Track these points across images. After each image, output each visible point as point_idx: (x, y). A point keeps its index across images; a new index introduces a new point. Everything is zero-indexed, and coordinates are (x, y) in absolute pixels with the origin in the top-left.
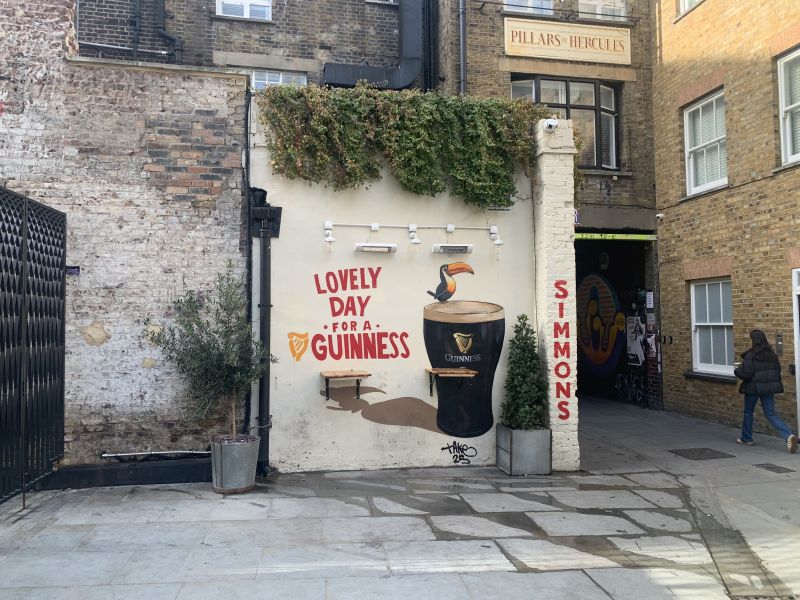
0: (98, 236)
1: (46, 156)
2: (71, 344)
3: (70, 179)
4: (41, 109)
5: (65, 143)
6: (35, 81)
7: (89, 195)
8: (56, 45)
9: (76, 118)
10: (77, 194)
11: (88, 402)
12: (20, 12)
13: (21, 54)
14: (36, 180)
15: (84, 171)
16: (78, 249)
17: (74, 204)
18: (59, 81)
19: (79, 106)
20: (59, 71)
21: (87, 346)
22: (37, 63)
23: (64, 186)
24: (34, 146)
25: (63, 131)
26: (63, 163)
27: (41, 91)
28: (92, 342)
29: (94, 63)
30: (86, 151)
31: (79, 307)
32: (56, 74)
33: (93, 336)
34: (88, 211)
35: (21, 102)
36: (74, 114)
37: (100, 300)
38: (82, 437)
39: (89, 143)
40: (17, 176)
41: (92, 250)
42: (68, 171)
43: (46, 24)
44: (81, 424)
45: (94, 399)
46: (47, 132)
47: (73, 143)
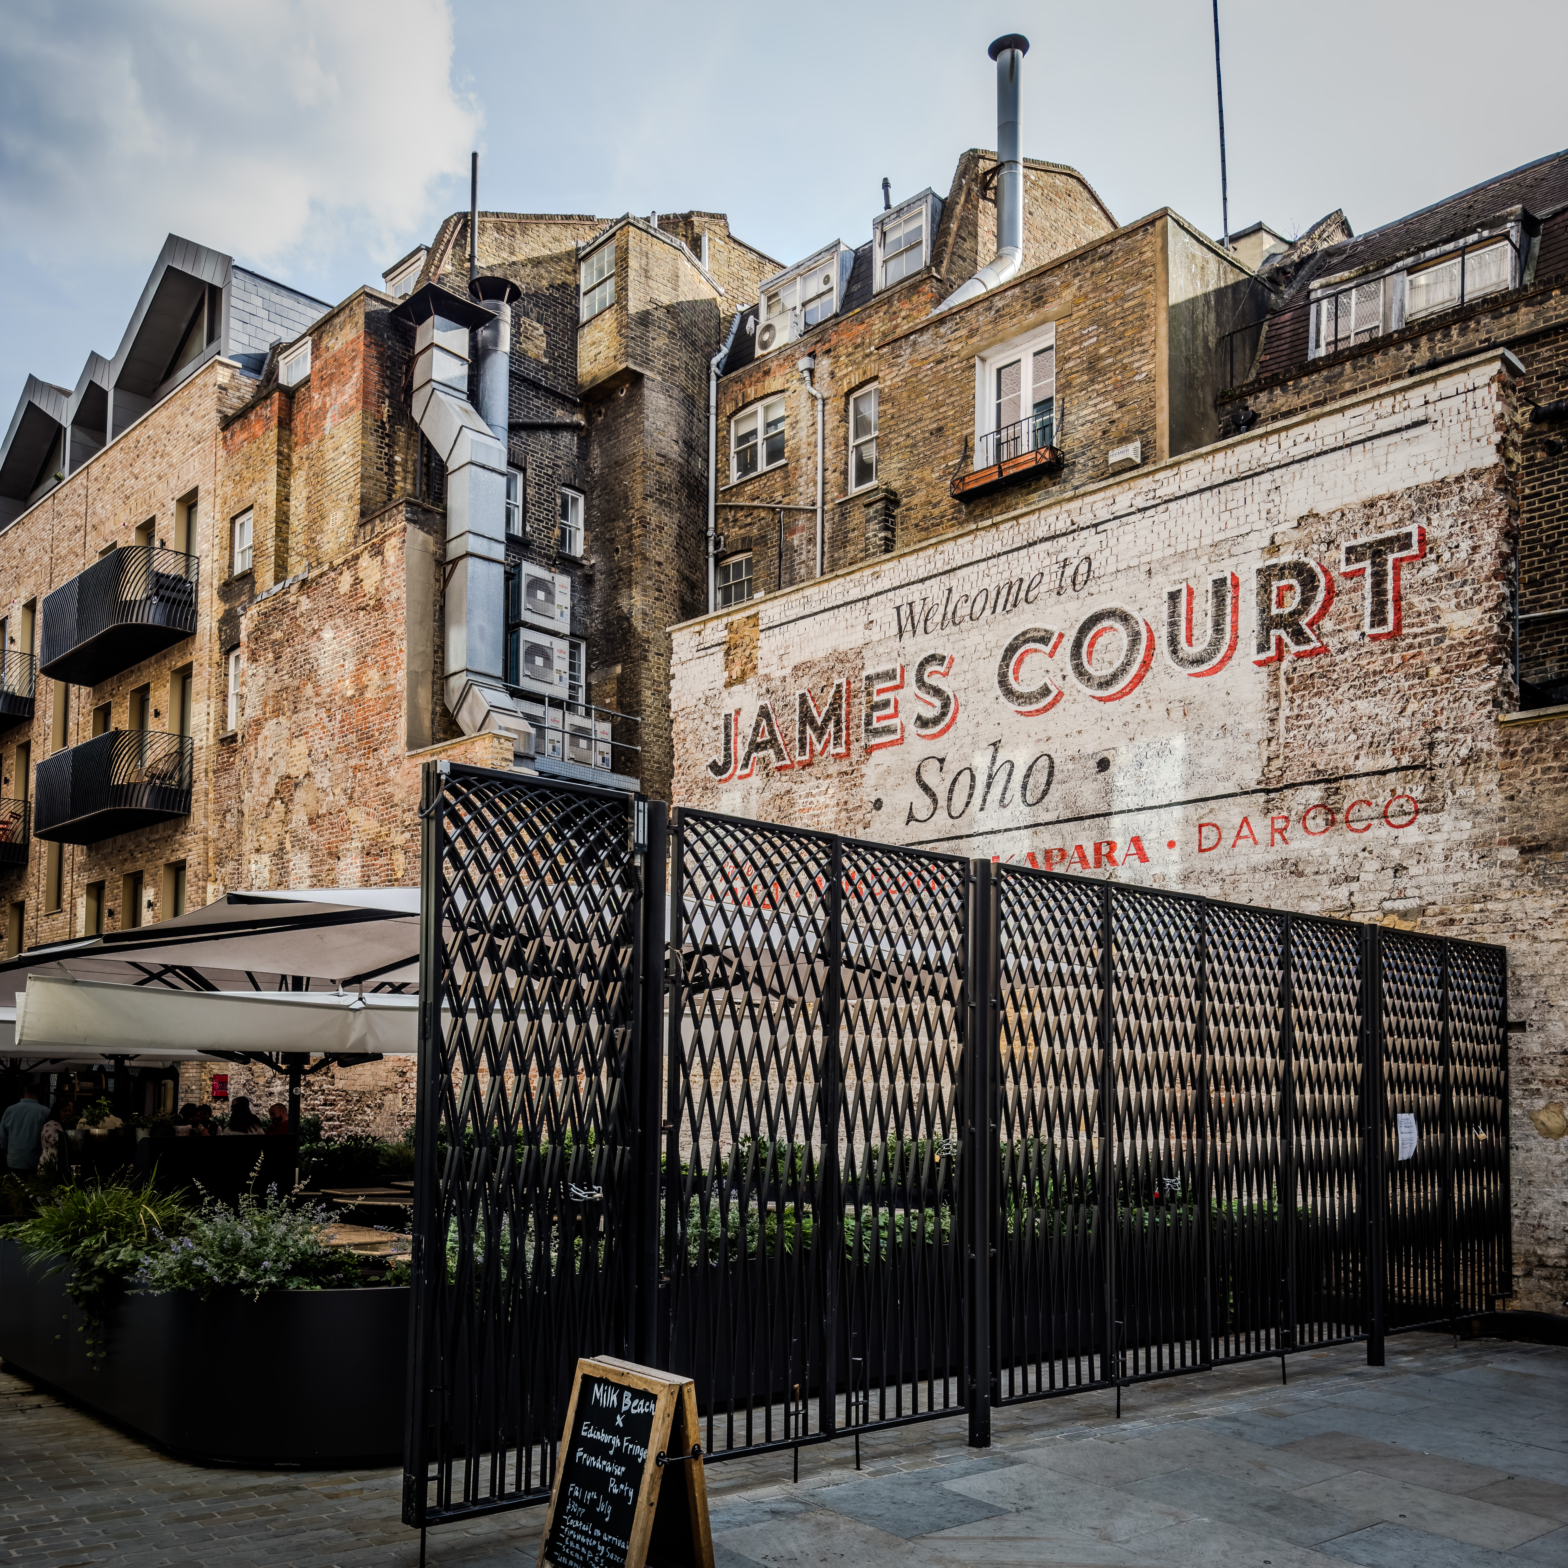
0: (1551, 974)
1: (1475, 865)
2: (1518, 1135)
3: (1508, 895)
4: (1466, 800)
5: (1500, 843)
6: (1458, 761)
7: (1536, 915)
8: (1484, 704)
9: (1516, 803)
10: (1519, 915)
11: (1543, 1222)
12: (1435, 670)
13: (1439, 728)
14: (1464, 902)
15: (1528, 878)
16: (1524, 996)
17: (1515, 930)
18: (1489, 755)
19: (1518, 785)
20: (1489, 739)
21: (1540, 1139)
22: (1460, 736)
23: (1500, 907)
24: (1459, 854)
25: (1497, 826)
26: (1497, 872)
27: (1465, 774)
28: (1547, 1133)
29: (1539, 717)
30: (1531, 850)
31: (1527, 1081)
32: (1486, 746)
33: (1549, 1124)
34: (1535, 939)
35: (1440, 795)
36: (1512, 798)
37: (1557, 1071)
38: (1536, 1273)
39: (1534, 838)
40: (1439, 899)
41: (1542, 996)
42: (1506, 883)
43: (1471, 677)
44: (1535, 1253)
45: (1552, 1218)
46: (1476, 831)
47: (1513, 842)
